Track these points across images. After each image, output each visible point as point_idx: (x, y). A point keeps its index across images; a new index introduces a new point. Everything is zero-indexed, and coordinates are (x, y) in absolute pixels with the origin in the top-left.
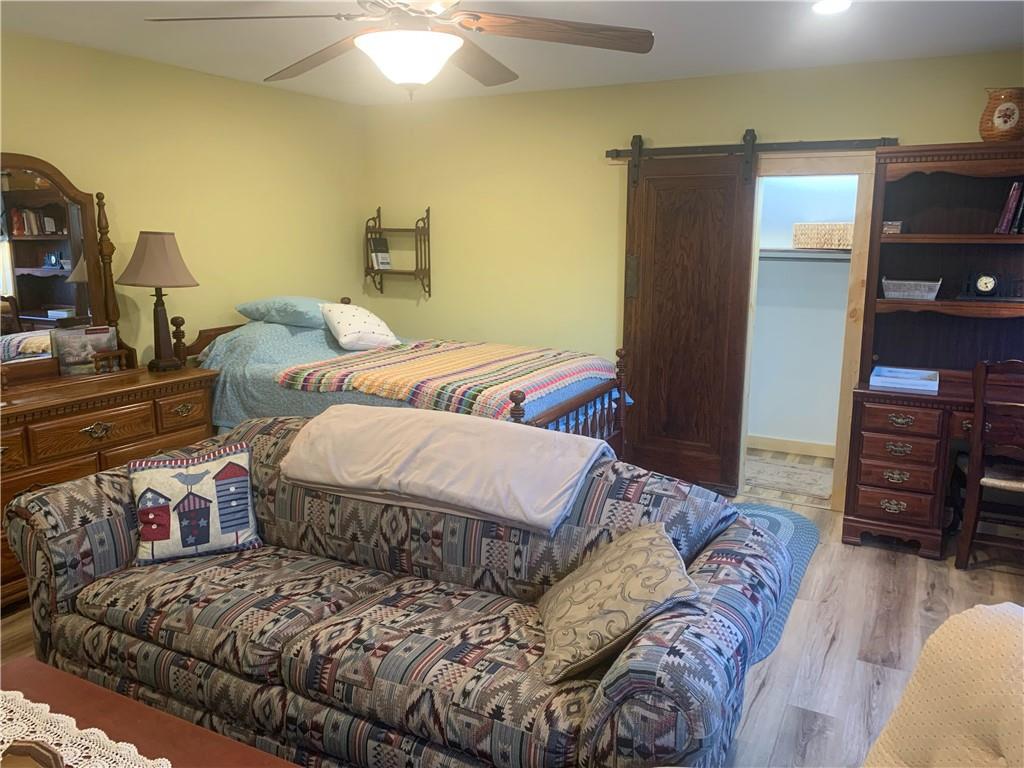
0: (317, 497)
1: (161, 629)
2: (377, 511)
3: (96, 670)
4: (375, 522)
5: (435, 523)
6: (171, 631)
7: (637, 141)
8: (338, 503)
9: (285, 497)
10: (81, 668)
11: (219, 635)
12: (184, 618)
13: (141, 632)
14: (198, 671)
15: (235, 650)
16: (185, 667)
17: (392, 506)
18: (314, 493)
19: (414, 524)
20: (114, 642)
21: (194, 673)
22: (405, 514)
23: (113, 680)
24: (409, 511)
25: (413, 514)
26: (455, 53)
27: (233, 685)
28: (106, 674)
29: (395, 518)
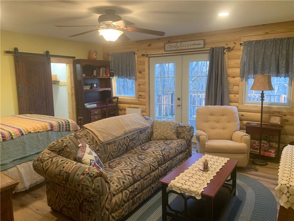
0: (110, 144)
1: (138, 177)
2: (123, 140)
3: (125, 205)
4: (123, 142)
5: (133, 136)
6: (140, 175)
7: (16, 49)
8: (115, 143)
9: (102, 149)
10: (121, 209)
11: (148, 167)
12: (139, 171)
13: (135, 181)
14: (149, 177)
15: (153, 166)
16: (147, 179)
17: (125, 137)
18: (109, 144)
19: (130, 138)
20: (130, 190)
21: (149, 178)
22: (128, 137)
23: (130, 202)
24: (128, 136)
25: (130, 136)
26: (119, 37)
27: (155, 173)
28: (128, 203)
29: (127, 139)
